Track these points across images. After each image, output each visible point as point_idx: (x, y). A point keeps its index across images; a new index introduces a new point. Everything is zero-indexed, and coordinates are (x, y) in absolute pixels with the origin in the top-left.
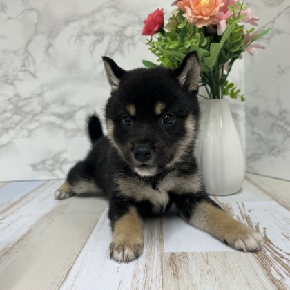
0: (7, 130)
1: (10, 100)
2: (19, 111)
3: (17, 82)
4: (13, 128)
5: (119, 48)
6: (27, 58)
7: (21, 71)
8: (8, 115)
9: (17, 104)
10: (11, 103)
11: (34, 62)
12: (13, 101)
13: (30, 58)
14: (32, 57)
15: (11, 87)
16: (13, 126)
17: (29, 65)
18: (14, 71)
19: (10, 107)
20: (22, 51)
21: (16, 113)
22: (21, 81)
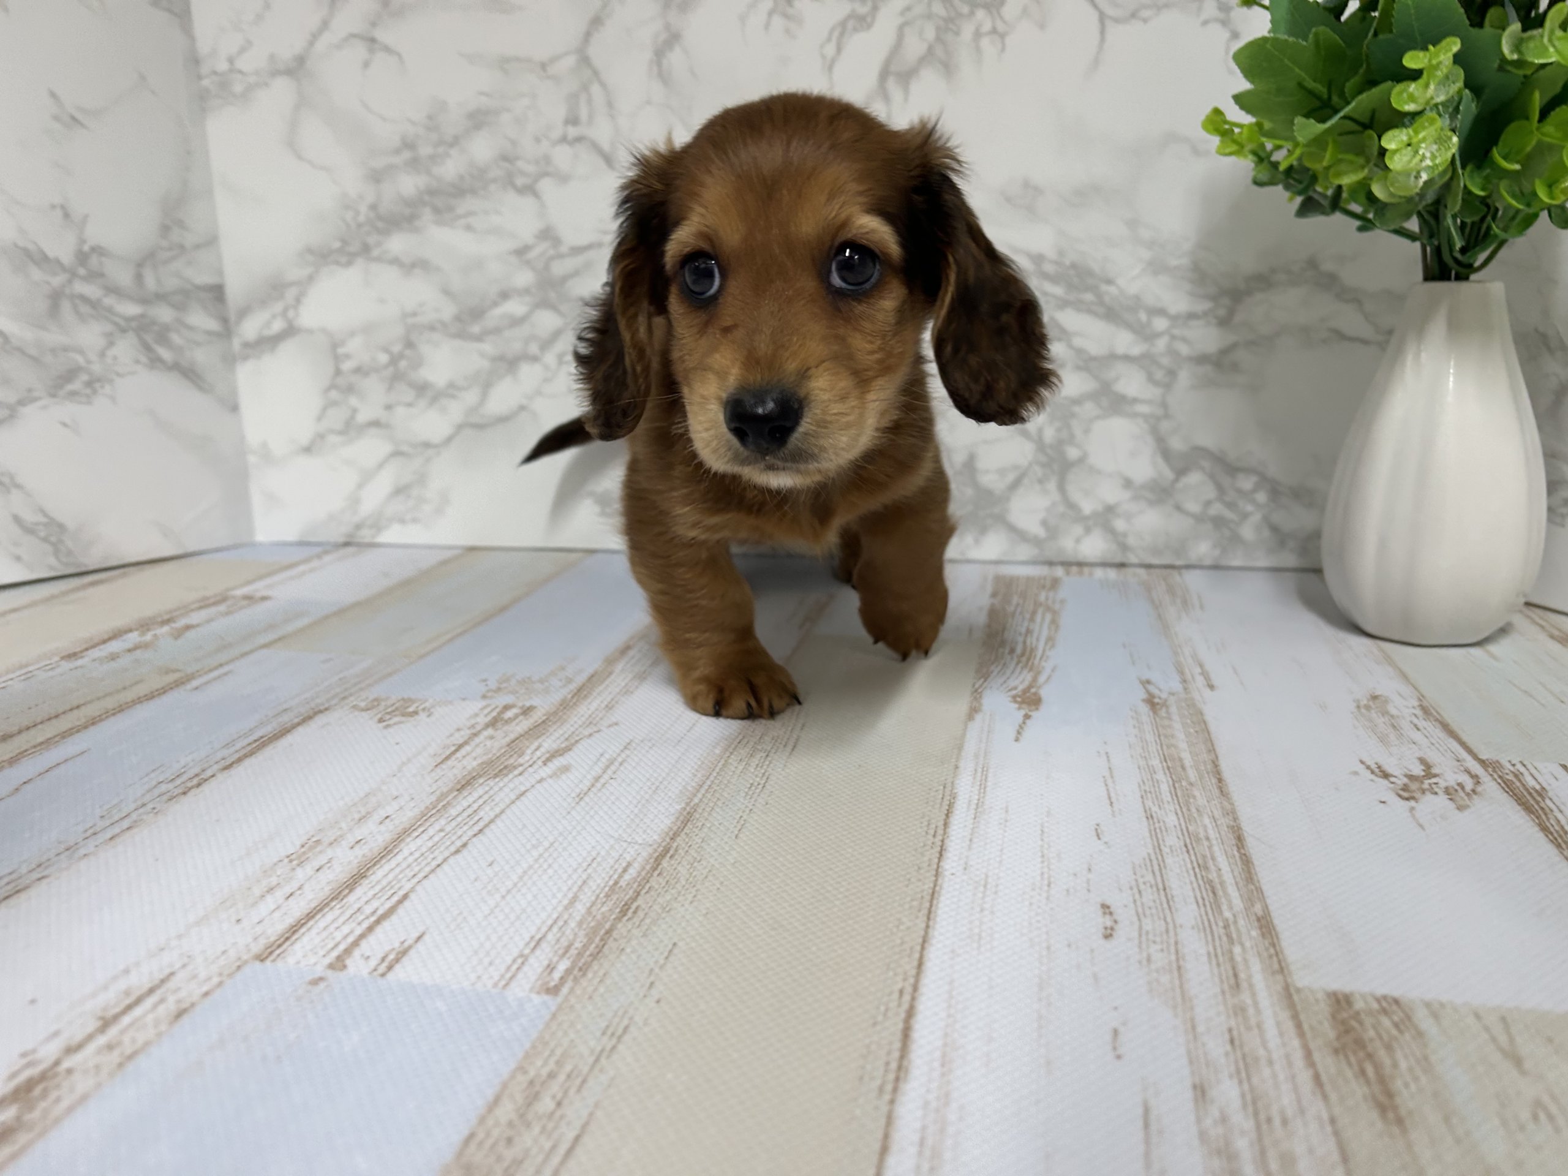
0: (509, 364)
1: (521, 252)
2: (552, 295)
3: (545, 186)
4: (535, 359)
5: (939, 51)
6: (585, 88)
7: (564, 139)
8: (515, 307)
9: (547, 267)
10: (528, 263)
11: (610, 105)
12: (532, 255)
13: (595, 89)
14: (603, 85)
15: (527, 203)
16: (534, 349)
17: (591, 117)
18: (538, 140)
19: (524, 278)
20: (570, 61)
21: (544, 304)
22: (563, 179)
